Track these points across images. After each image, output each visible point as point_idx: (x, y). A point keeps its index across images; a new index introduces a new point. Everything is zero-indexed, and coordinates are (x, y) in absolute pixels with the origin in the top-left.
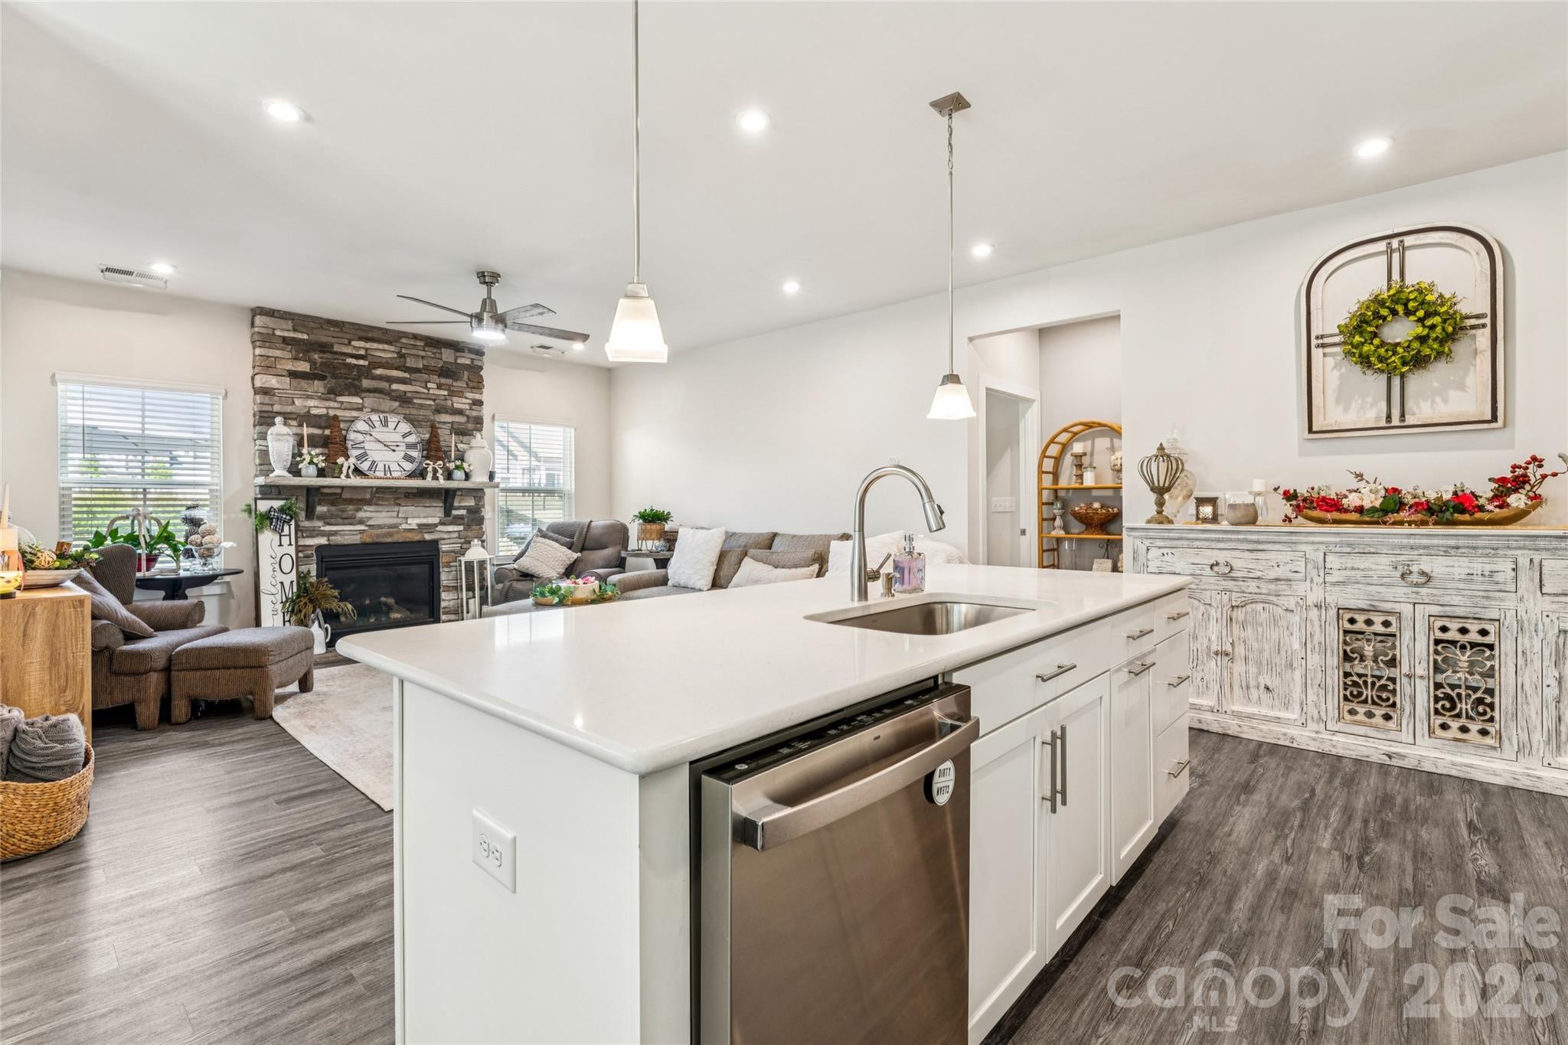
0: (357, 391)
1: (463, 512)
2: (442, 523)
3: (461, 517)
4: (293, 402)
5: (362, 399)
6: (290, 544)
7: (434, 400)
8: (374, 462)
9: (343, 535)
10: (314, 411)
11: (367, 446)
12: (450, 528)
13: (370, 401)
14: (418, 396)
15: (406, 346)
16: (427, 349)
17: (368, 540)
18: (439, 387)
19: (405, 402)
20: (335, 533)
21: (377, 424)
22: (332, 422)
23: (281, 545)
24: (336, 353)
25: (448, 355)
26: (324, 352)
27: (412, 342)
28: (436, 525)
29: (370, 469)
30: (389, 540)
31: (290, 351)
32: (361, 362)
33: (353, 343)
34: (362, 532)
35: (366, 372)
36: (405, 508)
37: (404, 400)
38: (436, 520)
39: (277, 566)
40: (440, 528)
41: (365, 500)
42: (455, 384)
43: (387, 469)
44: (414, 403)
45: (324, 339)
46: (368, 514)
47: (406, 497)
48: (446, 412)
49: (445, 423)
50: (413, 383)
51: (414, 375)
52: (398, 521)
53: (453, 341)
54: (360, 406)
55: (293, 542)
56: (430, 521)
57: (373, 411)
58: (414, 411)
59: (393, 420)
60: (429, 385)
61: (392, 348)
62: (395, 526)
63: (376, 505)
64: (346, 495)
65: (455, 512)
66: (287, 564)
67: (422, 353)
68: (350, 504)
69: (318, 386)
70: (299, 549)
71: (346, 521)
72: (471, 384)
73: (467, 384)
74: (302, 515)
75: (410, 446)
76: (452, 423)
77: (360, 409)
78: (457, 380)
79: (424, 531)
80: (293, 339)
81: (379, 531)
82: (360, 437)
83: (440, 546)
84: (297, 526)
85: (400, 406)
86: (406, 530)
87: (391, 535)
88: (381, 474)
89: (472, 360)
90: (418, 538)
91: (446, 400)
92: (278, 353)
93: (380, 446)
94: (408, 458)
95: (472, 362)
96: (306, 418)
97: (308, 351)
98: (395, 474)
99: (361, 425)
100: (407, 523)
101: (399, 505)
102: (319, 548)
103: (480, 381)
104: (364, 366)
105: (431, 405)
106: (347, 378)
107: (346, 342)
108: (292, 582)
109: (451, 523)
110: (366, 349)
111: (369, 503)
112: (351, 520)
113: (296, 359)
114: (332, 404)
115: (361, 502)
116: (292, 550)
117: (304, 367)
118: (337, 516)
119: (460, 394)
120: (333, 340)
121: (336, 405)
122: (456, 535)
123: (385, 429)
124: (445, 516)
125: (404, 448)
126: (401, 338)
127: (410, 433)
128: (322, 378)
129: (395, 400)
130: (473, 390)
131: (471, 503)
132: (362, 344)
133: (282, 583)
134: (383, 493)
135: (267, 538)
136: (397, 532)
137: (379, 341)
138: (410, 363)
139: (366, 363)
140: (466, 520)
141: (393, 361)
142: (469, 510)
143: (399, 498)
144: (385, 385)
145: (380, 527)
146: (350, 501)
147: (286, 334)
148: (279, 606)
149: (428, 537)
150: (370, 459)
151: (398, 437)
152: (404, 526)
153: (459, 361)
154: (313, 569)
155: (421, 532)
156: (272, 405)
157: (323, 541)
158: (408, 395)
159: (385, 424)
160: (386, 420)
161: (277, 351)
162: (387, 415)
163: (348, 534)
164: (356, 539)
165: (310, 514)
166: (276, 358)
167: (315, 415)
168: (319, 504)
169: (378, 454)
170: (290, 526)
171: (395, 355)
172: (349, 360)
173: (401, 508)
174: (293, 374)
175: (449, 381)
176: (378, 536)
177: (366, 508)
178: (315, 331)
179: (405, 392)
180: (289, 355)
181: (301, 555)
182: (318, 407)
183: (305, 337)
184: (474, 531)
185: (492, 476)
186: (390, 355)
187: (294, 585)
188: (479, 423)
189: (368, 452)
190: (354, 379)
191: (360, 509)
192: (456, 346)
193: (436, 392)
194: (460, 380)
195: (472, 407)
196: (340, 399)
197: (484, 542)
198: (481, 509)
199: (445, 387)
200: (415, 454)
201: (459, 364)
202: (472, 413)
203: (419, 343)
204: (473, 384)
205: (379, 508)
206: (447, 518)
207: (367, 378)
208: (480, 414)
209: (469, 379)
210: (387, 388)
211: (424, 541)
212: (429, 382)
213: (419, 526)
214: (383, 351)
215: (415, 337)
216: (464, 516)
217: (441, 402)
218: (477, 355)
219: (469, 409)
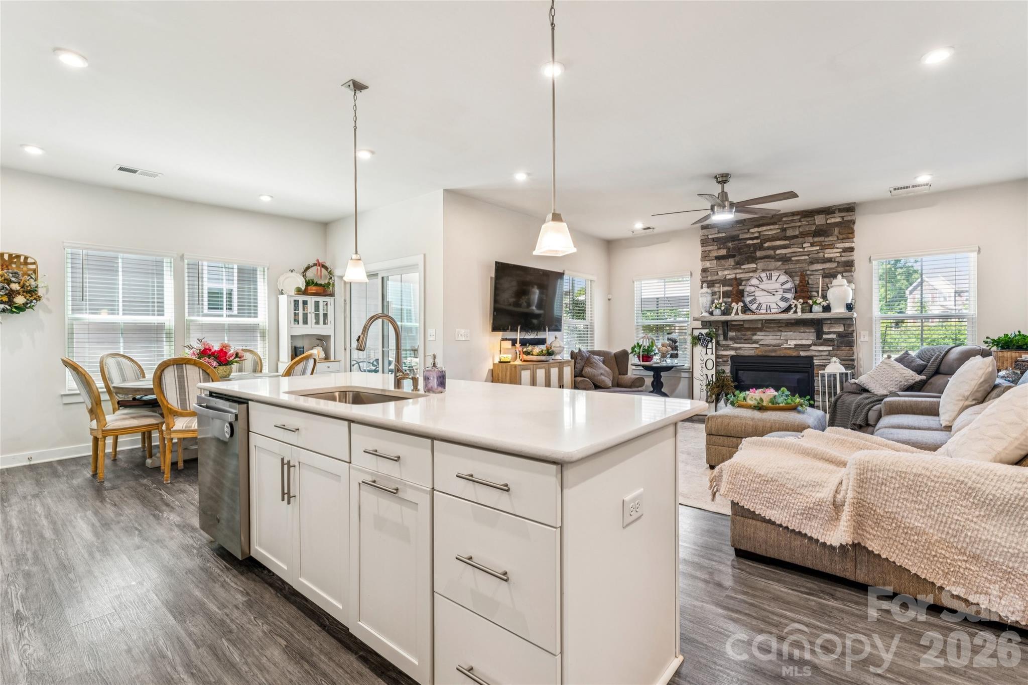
0: (753, 259)
1: (834, 336)
2: (815, 345)
3: (832, 340)
4: (718, 274)
5: (757, 264)
6: (712, 354)
7: (808, 255)
8: (760, 304)
9: (745, 350)
10: (728, 277)
11: (757, 294)
12: (821, 348)
13: (761, 265)
14: (795, 254)
15: (786, 222)
16: (802, 220)
17: (760, 354)
18: (812, 245)
19: (786, 261)
20: (740, 348)
21: (765, 279)
22: (738, 282)
23: (706, 354)
24: (741, 239)
25: (820, 220)
26: (734, 241)
27: (790, 218)
28: (810, 346)
29: (757, 309)
30: (773, 354)
31: (717, 245)
32: (755, 241)
33: (751, 230)
34: (756, 348)
35: (760, 247)
36: (785, 333)
37: (785, 259)
38: (810, 342)
39: (704, 365)
40: (813, 348)
41: (758, 328)
42: (826, 239)
43: (769, 308)
44: (793, 261)
45: (735, 233)
46: (760, 337)
47: (786, 325)
48: (818, 263)
49: (817, 271)
50: (792, 246)
51: (792, 241)
52: (781, 342)
53: (825, 208)
54: (755, 269)
55: (714, 352)
56: (804, 342)
57: (763, 270)
58: (791, 266)
59: (775, 274)
60: (805, 245)
61: (777, 227)
62: (779, 345)
63: (765, 331)
64: (746, 326)
65: (825, 336)
66: (710, 364)
67: (799, 224)
68: (748, 331)
69: (731, 262)
70: (717, 357)
71: (746, 341)
72: (841, 237)
73: (838, 237)
74: (721, 338)
75: (786, 291)
76: (823, 269)
77: (755, 271)
78: (828, 236)
79: (800, 349)
80: (717, 238)
81: (767, 348)
82: (753, 289)
83: (814, 361)
84: (717, 343)
85: (782, 264)
86: (786, 348)
87: (775, 351)
88: (763, 311)
89: (842, 217)
90: (794, 354)
91: (818, 253)
92: (710, 248)
93: (766, 293)
94: (784, 299)
95: (843, 219)
96: (725, 282)
97: (725, 243)
98: (773, 311)
99: (754, 281)
100: (787, 343)
101: (781, 331)
102: (732, 357)
103: (853, 233)
104: (758, 243)
105: (807, 259)
106: (746, 253)
107: (746, 231)
108: (712, 375)
109: (821, 345)
110: (759, 232)
111: (761, 330)
112: (749, 341)
113: (719, 249)
114: (738, 271)
115: (755, 330)
116: (713, 357)
117: (723, 252)
118: (741, 339)
119: (832, 246)
120: (738, 232)
121: (741, 271)
122: (827, 353)
123: (770, 281)
124: (817, 339)
125: (781, 293)
126: (782, 218)
127: (787, 282)
128: (734, 256)
129: (779, 261)
130: (844, 241)
131: (841, 329)
132: (756, 230)
133: (706, 375)
134: (771, 323)
135: (699, 349)
136: (780, 350)
137: (767, 225)
138: (789, 233)
139: (759, 241)
140: (836, 342)
141: (778, 235)
142: (839, 334)
143: (780, 327)
144: (771, 252)
145: (768, 345)
146: (748, 329)
147: (713, 236)
148: (704, 387)
149: (802, 354)
150: (758, 302)
151: (778, 286)
152: (785, 346)
153: (829, 221)
154: (728, 369)
155: (797, 350)
156: (707, 277)
157: (732, 353)
158: (788, 255)
159: (770, 278)
160: (771, 276)
162: (772, 272)
163: (747, 349)
164: (752, 353)
165: (726, 338)
166: (709, 251)
167: (729, 279)
168: (730, 331)
169: (763, 299)
170: (712, 343)
171: (779, 231)
172: (749, 242)
173: (783, 333)
174: (718, 258)
175: (821, 239)
176: (766, 351)
177: (758, 333)
178: (728, 230)
179: (786, 254)
180: (716, 248)
181: (718, 360)
182: (730, 274)
183: (724, 235)
184: (844, 352)
185: (849, 307)
186: (774, 232)
187: (714, 376)
188: (849, 266)
189: (757, 298)
190: (751, 253)
191: (755, 334)
192: (827, 211)
193: (810, 249)
194: (831, 235)
195: (843, 254)
196: (743, 267)
197: (853, 360)
198: (851, 334)
199: (818, 243)
200: (789, 296)
201: (830, 224)
202: (843, 259)
203: (795, 218)
204: (844, 236)
205: (767, 333)
206: (818, 341)
207: (760, 250)
208: (850, 258)
209: (840, 233)
210: (773, 254)
211: (799, 357)
212: (805, 243)
213: (796, 345)
214: (770, 230)
215: (793, 214)
216: (833, 339)
217: (814, 256)
218: (847, 212)
219: (841, 256)
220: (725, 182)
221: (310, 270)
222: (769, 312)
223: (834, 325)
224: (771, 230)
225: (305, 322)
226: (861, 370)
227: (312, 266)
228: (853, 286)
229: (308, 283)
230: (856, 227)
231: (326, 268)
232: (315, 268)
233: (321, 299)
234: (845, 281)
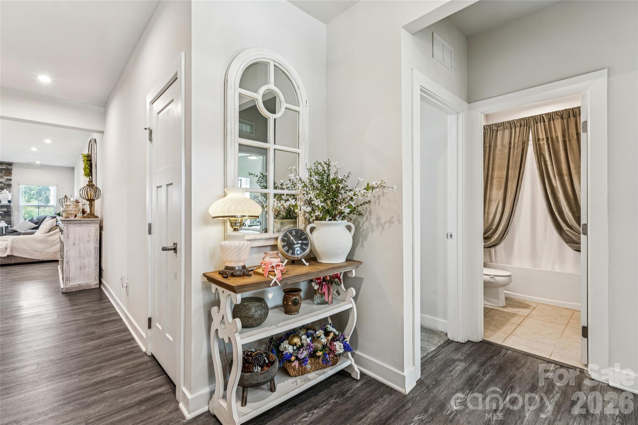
1: (2, 212)
72: (6, 174)
73: (4, 174)
89: (7, 167)
103: (11, 173)
119: (1, 177)
130: (7, 176)
131: (5, 210)
140: (3, 215)
142: (5, 212)
184: (7, 218)
185: (9, 202)
188: (9, 186)
195: (7, 181)
197: (11, 221)
198: (10, 212)
202: (7, 183)
204: (7, 174)
208: (10, 183)
209: (5, 173)
218: (9, 165)
223: (2, 208)
226: (14, 225)
228: (11, 194)
230: (13, 171)
234: (8, 192)
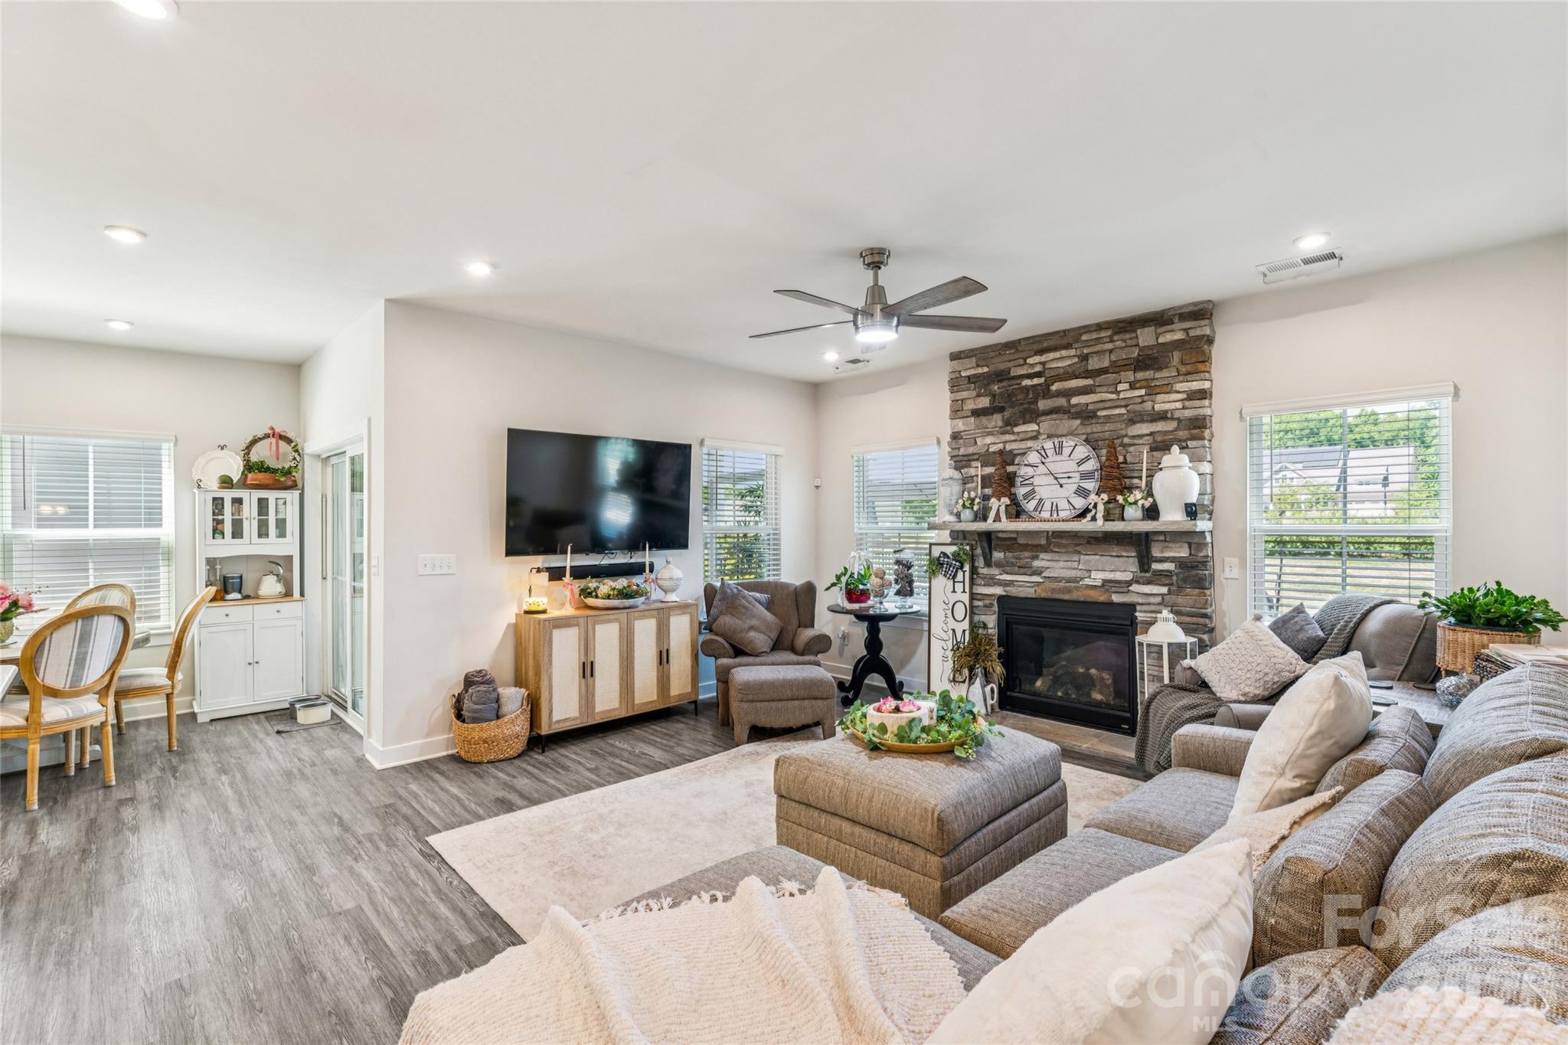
0: (1032, 415)
1: (1170, 566)
2: (1136, 581)
3: (1167, 574)
4: (976, 442)
5: (1038, 424)
6: (964, 592)
7: (1126, 406)
8: (1041, 500)
9: (1020, 586)
10: (993, 449)
11: (1036, 481)
12: (1148, 589)
13: (1046, 425)
14: (1101, 405)
15: (1087, 344)
16: (1115, 338)
17: (1044, 595)
18: (1133, 386)
19: (1088, 417)
20: (1011, 583)
21: (1050, 452)
22: (1006, 458)
23: (954, 591)
24: (1014, 378)
25: (1146, 337)
26: (1001, 381)
27: (1095, 336)
28: (1129, 583)
29: (1035, 509)
30: (1066, 597)
31: (974, 389)
32: (1036, 381)
33: (1029, 361)
34: (1038, 584)
35: (1045, 392)
36: (1087, 557)
37: (1086, 415)
38: (1128, 576)
39: (949, 613)
40: (1134, 588)
41: (1040, 545)
42: (1158, 375)
43: (1054, 508)
44: (1099, 417)
45: (1002, 366)
46: (1044, 564)
47: (1088, 542)
48: (1142, 421)
49: (1140, 436)
50: (1098, 390)
51: (1098, 379)
52: (1079, 574)
53: (1156, 313)
54: (1035, 433)
55: (967, 590)
56: (1119, 576)
57: (1050, 436)
58: (1097, 428)
59: (1067, 443)
60: (1120, 387)
61: (1072, 352)
62: (1075, 580)
63: (1053, 552)
64: (1022, 541)
65: (1155, 566)
66: (960, 612)
67: (1110, 346)
68: (1024, 551)
69: (997, 420)
70: (973, 597)
71: (1022, 570)
72: (1183, 369)
73: (1178, 371)
74: (980, 561)
75: (1086, 476)
76: (1151, 434)
77: (1035, 438)
78: (1160, 369)
79: (1113, 589)
80: (975, 376)
81: (1055, 585)
82: (1029, 471)
83: (1136, 614)
84: (974, 571)
85: (1081, 424)
86: (1088, 587)
87: (1069, 591)
88: (1046, 515)
89: (1186, 330)
90: (1102, 599)
91: (1143, 402)
93: (1050, 480)
94: (1082, 492)
95: (1188, 334)
96: (986, 459)
97: (988, 384)
98: (1063, 515)
99: (1033, 457)
100: (1089, 577)
101: (1079, 553)
102: (1001, 599)
103: (1208, 360)
104: (1040, 385)
105: (1123, 414)
106: (1021, 404)
107: (1022, 362)
108: (964, 631)
109: (1149, 582)
110: (1043, 364)
111: (1045, 549)
112: (1026, 569)
113: (979, 396)
114: (1008, 437)
115: (1036, 549)
116: (966, 598)
117: (984, 402)
118: (1013, 565)
119: (1167, 388)
120: (1008, 364)
121: (1012, 437)
122: (1159, 599)
123: (1059, 458)
124: (1141, 571)
125: (1077, 479)
126: (1081, 335)
127: (1088, 458)
128: (1001, 410)
129: (1076, 418)
130: (1189, 377)
131: (1183, 552)
132: (1037, 359)
133: (954, 631)
134: (1062, 537)
135: (941, 582)
136: (1077, 589)
137: (1056, 349)
138: (1094, 364)
139: (1042, 380)
140: (1175, 578)
141: (1074, 368)
142: (1181, 563)
143: (1077, 545)
144: (1061, 402)
145: (1057, 580)
146: (1025, 547)
147: (972, 372)
148: (950, 654)
149: (1116, 598)
150: (1038, 497)
151: (1071, 466)
152: (1087, 581)
153: (1161, 340)
154: (991, 620)
155: (1107, 591)
156: (959, 449)
157: (998, 591)
158: (1090, 407)
159: (1059, 450)
160: (1061, 447)
161: (964, 393)
162: (1064, 439)
163: (1024, 585)
164: (1029, 592)
165: (988, 564)
166: (962, 400)
167: (994, 453)
168: (996, 550)
169: (1046, 489)
170: (964, 572)
171: (1076, 360)
172: (1027, 382)
173: (1082, 557)
174: (977, 413)
175: (1149, 374)
176: (1053, 590)
177: (1042, 556)
178: (993, 361)
179: (1087, 405)
180: (974, 393)
181: (975, 603)
182: (992, 443)
183: (986, 369)
184: (1189, 599)
185: (1191, 511)
186: (1068, 362)
187: (967, 633)
188: (1198, 426)
189: (1036, 488)
190: (1030, 403)
191: (1036, 557)
192: (1159, 319)
193: (1129, 394)
194: (1167, 367)
195: (1187, 404)
196: (1017, 429)
197: (1205, 616)
198: (1204, 563)
199: (1144, 383)
200: (1091, 485)
201: (1163, 344)
202: (1188, 413)
203: (1103, 334)
204: (1189, 368)
205: (1056, 557)
206: (1143, 574)
207: (1044, 398)
208: (1201, 412)
209: (1182, 362)
210: (1066, 404)
211: (1111, 604)
212: (1120, 382)
213: (1105, 582)
214: (1061, 360)
215: (1099, 327)
216: (1170, 572)
217: (1138, 408)
218: (1195, 320)
219: (1184, 408)
220: (876, 266)
221: (259, 445)
222: (1055, 515)
223: (1170, 545)
224: (1062, 358)
225: (237, 533)
226: (1226, 633)
227: (261, 439)
228: (1206, 468)
229: (249, 467)
230: (1217, 351)
231: (289, 441)
232: (267, 441)
233: (271, 495)
234: (1185, 458)
